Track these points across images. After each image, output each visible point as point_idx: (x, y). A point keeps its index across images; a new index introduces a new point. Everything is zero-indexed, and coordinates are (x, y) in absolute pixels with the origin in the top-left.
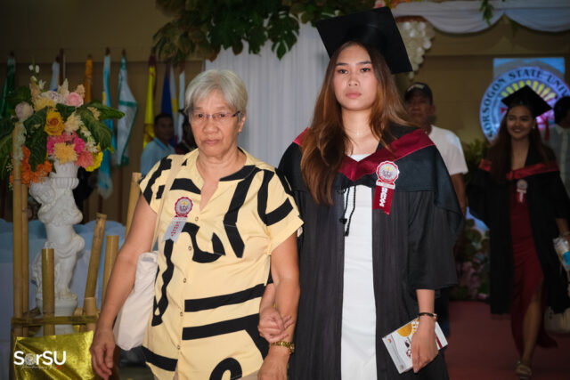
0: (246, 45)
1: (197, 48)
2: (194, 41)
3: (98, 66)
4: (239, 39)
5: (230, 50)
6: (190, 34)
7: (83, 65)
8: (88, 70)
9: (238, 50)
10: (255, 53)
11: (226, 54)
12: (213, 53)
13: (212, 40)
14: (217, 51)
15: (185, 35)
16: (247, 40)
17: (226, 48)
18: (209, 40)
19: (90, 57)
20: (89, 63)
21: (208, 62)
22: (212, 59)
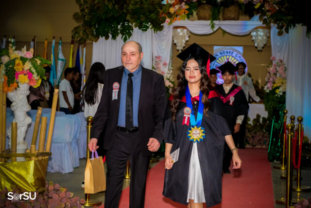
0: (110, 36)
1: (90, 36)
2: (88, 33)
3: (50, 43)
4: (108, 33)
5: (104, 37)
6: (87, 31)
7: (44, 43)
8: (46, 45)
9: (107, 38)
10: (114, 39)
11: (102, 39)
14: (98, 38)
15: (85, 31)
16: (111, 34)
17: (102, 37)
18: (95, 33)
19: (46, 39)
20: (46, 42)
21: (94, 42)
22: (96, 41)
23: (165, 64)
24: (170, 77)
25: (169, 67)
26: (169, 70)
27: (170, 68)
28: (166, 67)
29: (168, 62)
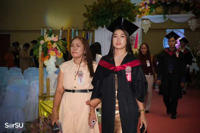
0: (105, 26)
1: (93, 26)
3: (71, 31)
4: (103, 24)
5: (101, 27)
8: (69, 32)
9: (103, 27)
12: (97, 27)
15: (90, 23)
16: (105, 25)
17: (100, 27)
18: (96, 24)
20: (69, 30)
21: (95, 30)
22: (97, 29)
25: (139, 43)
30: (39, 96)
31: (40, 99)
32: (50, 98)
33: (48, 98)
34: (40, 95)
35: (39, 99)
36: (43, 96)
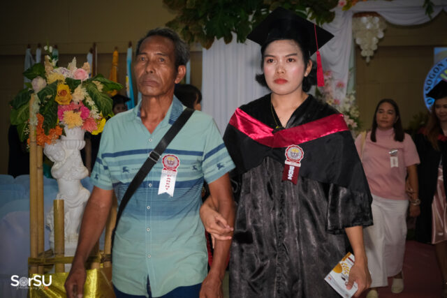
0: (235, 36)
1: (196, 38)
2: (193, 33)
3: (123, 55)
4: (229, 31)
5: (222, 39)
6: (190, 28)
7: (111, 55)
8: (115, 59)
9: (228, 40)
10: (242, 42)
11: (219, 43)
12: (208, 43)
13: (208, 32)
14: (212, 41)
15: (187, 28)
16: (235, 32)
17: (218, 38)
18: (205, 31)
19: (116, 48)
20: (116, 53)
21: (204, 50)
22: (208, 47)
23: (340, 85)
24: (350, 109)
25: (347, 91)
26: (348, 95)
27: (349, 93)
28: (342, 90)
29: (345, 81)
30: (30, 258)
31: (34, 268)
32: (66, 265)
33: (60, 265)
34: (34, 256)
35: (29, 268)
36: (43, 259)
